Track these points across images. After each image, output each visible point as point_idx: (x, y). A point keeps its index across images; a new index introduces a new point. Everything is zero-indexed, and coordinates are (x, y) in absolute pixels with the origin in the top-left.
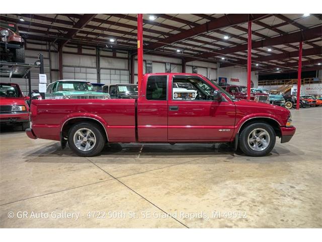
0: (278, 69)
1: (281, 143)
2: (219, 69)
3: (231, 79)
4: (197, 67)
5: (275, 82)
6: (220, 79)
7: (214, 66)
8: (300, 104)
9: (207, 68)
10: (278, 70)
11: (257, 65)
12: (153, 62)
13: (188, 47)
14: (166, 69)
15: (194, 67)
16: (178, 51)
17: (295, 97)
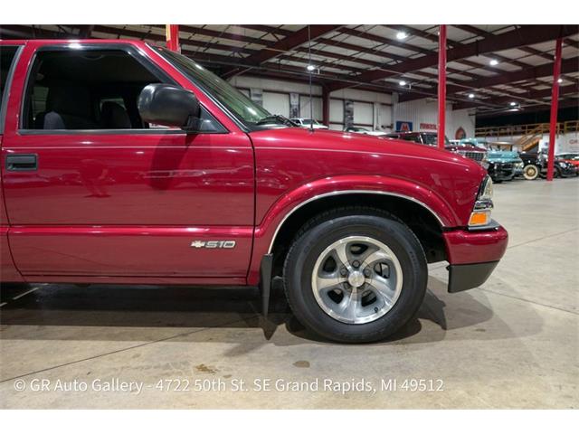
0: (513, 104)
1: (449, 291)
2: (396, 106)
3: (422, 125)
4: (352, 101)
5: (508, 130)
6: (399, 124)
7: (386, 99)
8: (555, 170)
9: (372, 103)
10: (514, 107)
11: (471, 96)
12: (264, 91)
13: (330, 60)
14: (291, 106)
15: (346, 102)
16: (311, 68)
17: (546, 156)
